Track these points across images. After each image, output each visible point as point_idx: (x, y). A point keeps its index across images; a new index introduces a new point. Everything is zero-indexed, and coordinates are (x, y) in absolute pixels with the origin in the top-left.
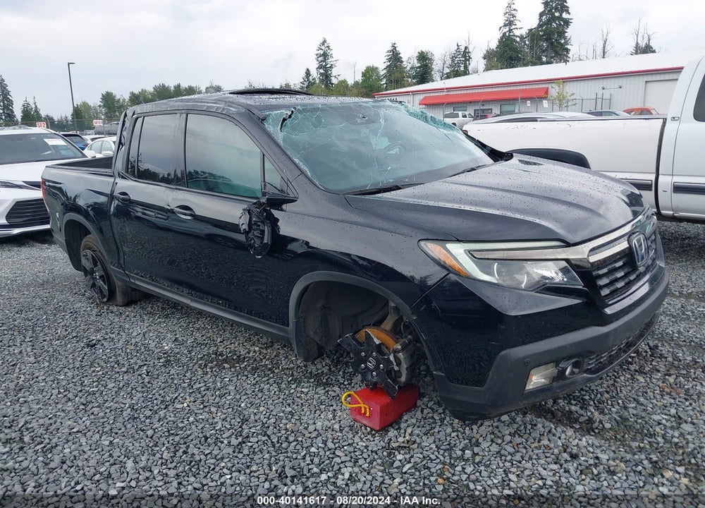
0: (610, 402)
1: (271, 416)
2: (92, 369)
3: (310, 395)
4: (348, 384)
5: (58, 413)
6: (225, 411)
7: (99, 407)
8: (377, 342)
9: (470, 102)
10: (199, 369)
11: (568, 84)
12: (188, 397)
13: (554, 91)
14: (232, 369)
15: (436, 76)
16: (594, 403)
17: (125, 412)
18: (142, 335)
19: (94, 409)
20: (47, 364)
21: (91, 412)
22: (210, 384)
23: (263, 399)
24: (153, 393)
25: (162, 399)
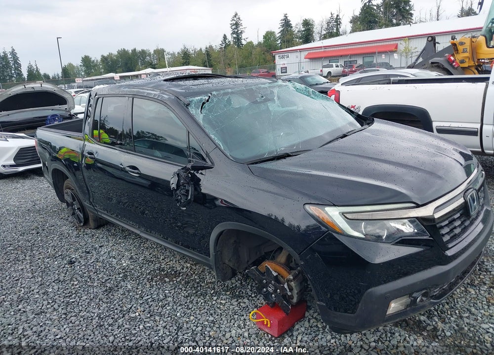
0: (449, 312)
1: (199, 324)
2: (72, 283)
3: (226, 306)
4: (255, 297)
5: (47, 322)
6: (165, 320)
7: (75, 316)
8: (275, 274)
9: (341, 56)
10: (147, 283)
11: (412, 40)
12: (139, 307)
13: (402, 46)
14: (171, 283)
15: (316, 36)
16: (438, 313)
17: (94, 321)
18: (107, 253)
19: (72, 318)
20: (40, 279)
21: (70, 320)
22: (155, 296)
23: (193, 309)
24: (114, 303)
25: (121, 309)
